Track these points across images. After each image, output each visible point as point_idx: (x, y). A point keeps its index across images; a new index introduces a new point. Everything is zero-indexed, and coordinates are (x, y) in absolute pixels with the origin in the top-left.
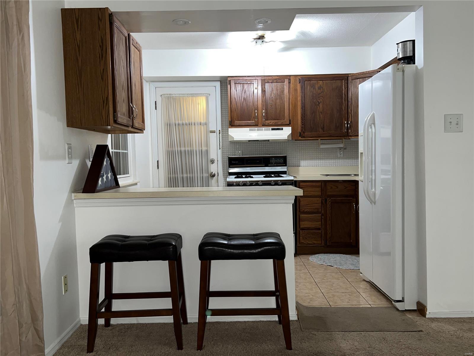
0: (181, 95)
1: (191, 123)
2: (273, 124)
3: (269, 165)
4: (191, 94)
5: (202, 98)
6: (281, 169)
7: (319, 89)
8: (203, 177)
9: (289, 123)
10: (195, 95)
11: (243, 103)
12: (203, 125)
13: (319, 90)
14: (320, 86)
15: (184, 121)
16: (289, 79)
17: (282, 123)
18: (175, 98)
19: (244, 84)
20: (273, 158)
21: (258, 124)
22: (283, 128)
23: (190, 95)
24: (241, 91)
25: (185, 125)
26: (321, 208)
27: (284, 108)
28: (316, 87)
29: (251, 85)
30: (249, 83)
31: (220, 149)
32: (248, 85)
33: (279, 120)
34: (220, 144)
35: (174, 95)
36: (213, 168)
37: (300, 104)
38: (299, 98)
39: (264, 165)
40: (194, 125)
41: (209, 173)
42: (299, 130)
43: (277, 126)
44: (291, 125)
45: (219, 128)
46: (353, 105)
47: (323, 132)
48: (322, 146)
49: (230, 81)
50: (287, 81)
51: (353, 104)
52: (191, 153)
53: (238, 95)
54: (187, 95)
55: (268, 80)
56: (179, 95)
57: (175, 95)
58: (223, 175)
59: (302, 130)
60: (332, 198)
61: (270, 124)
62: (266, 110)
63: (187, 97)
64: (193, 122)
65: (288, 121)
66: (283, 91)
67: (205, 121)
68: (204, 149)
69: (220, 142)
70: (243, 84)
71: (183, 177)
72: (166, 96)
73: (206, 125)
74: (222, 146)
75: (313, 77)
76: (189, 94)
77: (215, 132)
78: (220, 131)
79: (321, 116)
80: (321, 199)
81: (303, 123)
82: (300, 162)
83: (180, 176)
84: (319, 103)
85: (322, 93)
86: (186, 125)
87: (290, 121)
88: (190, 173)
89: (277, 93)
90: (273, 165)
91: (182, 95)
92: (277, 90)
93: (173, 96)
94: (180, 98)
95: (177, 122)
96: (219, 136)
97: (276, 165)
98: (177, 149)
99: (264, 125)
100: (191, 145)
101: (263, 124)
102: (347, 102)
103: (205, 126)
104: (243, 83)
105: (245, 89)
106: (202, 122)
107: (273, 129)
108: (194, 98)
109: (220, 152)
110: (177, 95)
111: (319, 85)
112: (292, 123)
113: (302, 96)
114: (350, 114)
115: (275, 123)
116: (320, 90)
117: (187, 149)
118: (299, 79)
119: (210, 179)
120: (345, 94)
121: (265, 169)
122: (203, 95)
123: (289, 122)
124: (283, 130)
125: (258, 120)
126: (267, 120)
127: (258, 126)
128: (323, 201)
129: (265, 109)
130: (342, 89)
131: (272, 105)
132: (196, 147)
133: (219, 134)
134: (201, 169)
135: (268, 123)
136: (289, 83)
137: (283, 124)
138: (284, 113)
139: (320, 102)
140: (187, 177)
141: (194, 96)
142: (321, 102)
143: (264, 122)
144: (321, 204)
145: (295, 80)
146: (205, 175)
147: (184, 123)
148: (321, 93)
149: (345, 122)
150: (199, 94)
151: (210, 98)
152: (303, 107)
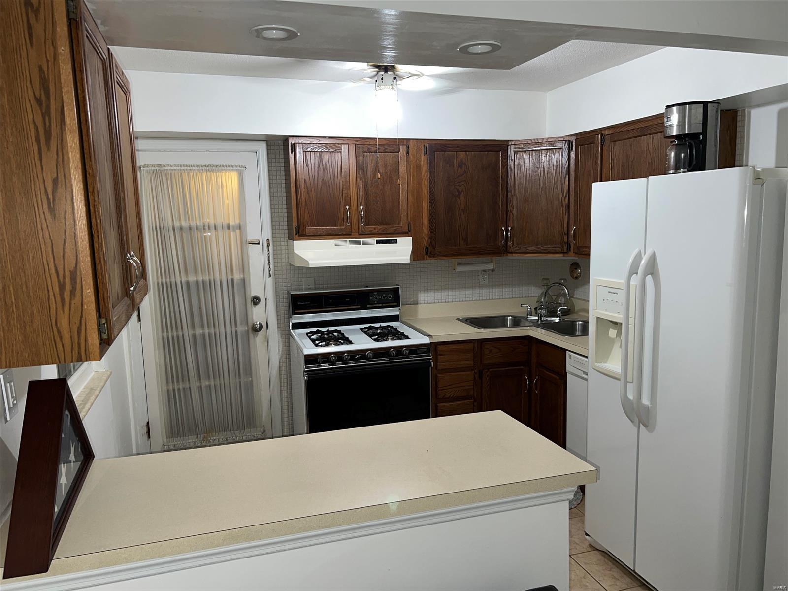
0: (183, 168)
1: (209, 225)
2: (380, 232)
3: (368, 306)
4: (205, 166)
5: (229, 173)
6: (389, 311)
7: (459, 166)
8: (238, 333)
9: (407, 231)
10: (214, 168)
11: (321, 190)
12: (234, 231)
13: (459, 169)
14: (462, 160)
15: (192, 220)
16: (408, 147)
17: (396, 230)
18: (171, 174)
19: (322, 152)
20: (375, 292)
21: (351, 232)
22: (397, 240)
23: (205, 168)
24: (317, 166)
25: (195, 229)
26: (474, 389)
27: (399, 202)
28: (455, 163)
29: (337, 156)
30: (333, 150)
31: (270, 276)
32: (330, 155)
33: (390, 224)
34: (271, 266)
35: (169, 168)
36: (258, 315)
37: (426, 194)
38: (425, 184)
39: (359, 307)
40: (215, 229)
41: (250, 324)
42: (426, 242)
43: (387, 236)
44: (411, 234)
45: (268, 234)
46: (517, 199)
47: (467, 245)
48: (459, 269)
49: (294, 146)
50: (403, 149)
51: (517, 195)
52: (208, 286)
53: (310, 174)
54: (198, 168)
55: (369, 146)
56: (180, 168)
57: (171, 168)
58: (278, 327)
59: (431, 242)
60: (491, 370)
61: (373, 232)
62: (366, 205)
63: (196, 171)
64: (212, 223)
65: (407, 226)
66: (396, 169)
67: (237, 222)
68: (237, 276)
69: (269, 262)
70: (319, 152)
71: (194, 336)
72: (151, 168)
73: (240, 228)
74: (275, 271)
75: (449, 144)
76: (202, 166)
77: (259, 244)
78: (268, 240)
79: (463, 216)
80: (473, 372)
81: (432, 231)
82: (417, 296)
83: (187, 332)
84: (460, 193)
85: (465, 175)
86: (197, 229)
87: (409, 225)
88: (208, 327)
89: (386, 173)
90: (375, 306)
91: (186, 168)
92: (385, 166)
93: (166, 168)
94: (181, 174)
95: (177, 224)
96: (269, 251)
97: (381, 305)
98: (179, 278)
99: (362, 235)
100: (209, 269)
101: (360, 232)
102: (506, 193)
103: (238, 231)
104: (320, 150)
105: (324, 163)
106: (232, 223)
107: (378, 242)
108: (213, 175)
109: (270, 281)
110: (175, 168)
111: (460, 160)
112: (412, 231)
113: (430, 180)
114: (511, 214)
115: (383, 231)
116: (461, 169)
117: (202, 278)
118: (424, 146)
119: (251, 336)
120: (503, 176)
121: (360, 314)
122: (232, 168)
123: (407, 228)
124: (396, 243)
125: (351, 224)
126: (367, 223)
127: (351, 235)
128: (476, 376)
129: (363, 204)
130: (498, 168)
131: (377, 196)
132: (219, 275)
133: (268, 246)
134: (233, 317)
135: (371, 231)
136: (408, 153)
137: (397, 232)
138: (399, 212)
139: (460, 191)
140: (204, 335)
141: (213, 171)
142: (463, 190)
143: (363, 229)
144: (473, 382)
145: (418, 149)
146: (241, 329)
147: (193, 224)
148: (463, 175)
149: (503, 228)
150: (223, 166)
151: (246, 174)
152: (432, 201)
